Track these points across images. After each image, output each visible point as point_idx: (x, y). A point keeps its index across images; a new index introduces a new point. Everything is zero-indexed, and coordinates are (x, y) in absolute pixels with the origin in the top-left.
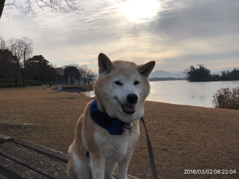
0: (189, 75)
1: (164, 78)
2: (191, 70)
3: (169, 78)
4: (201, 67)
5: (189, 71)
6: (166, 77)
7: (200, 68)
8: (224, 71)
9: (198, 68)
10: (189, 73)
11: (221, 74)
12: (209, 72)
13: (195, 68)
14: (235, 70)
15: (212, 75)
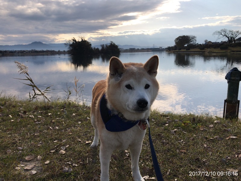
0: (71, 48)
1: (43, 51)
2: (73, 43)
3: (49, 51)
4: (83, 40)
5: (71, 43)
6: (45, 50)
7: (81, 41)
8: (103, 45)
9: (80, 40)
10: (71, 45)
11: (100, 48)
12: (91, 44)
13: (77, 41)
14: (111, 44)
15: (93, 48)
